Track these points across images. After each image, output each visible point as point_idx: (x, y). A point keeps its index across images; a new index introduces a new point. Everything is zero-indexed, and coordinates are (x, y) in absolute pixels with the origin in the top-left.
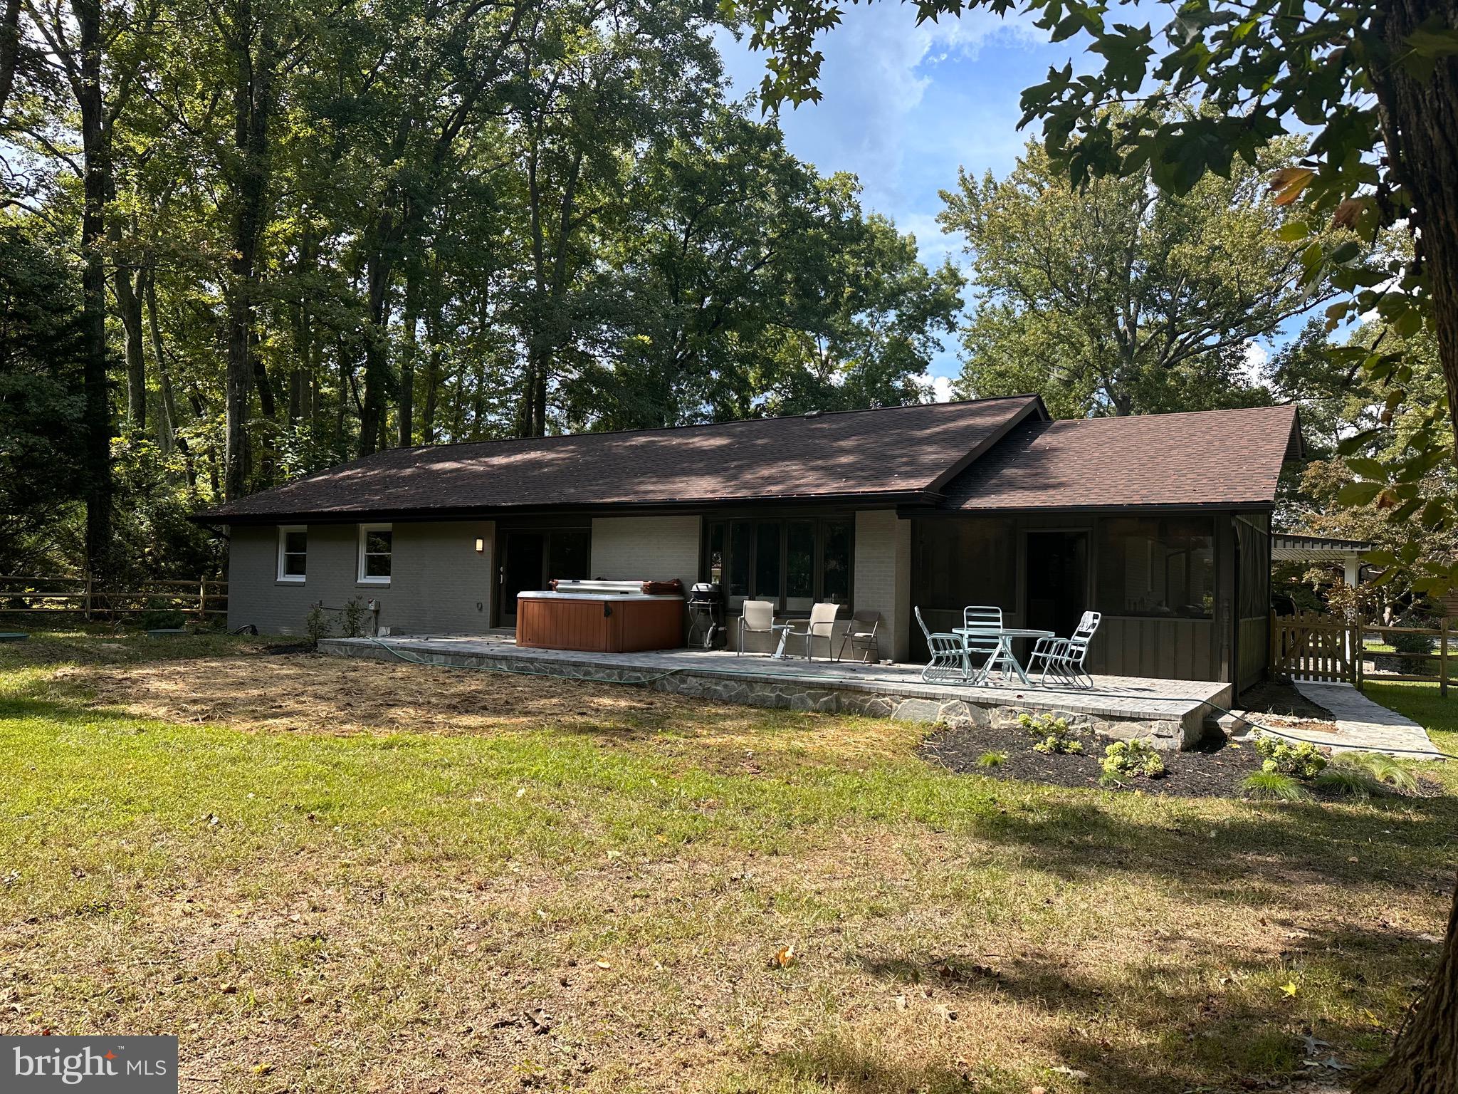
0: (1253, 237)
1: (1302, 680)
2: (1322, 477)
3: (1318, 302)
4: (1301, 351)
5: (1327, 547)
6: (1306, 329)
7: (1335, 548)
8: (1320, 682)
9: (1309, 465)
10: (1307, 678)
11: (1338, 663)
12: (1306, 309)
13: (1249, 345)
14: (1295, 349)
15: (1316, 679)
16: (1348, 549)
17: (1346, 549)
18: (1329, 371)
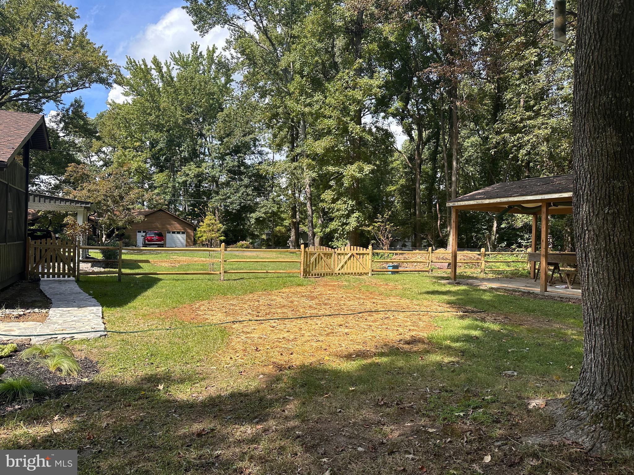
0: (45, 45)
1: (46, 278)
2: (75, 172)
3: (78, 89)
4: (70, 113)
5: (68, 203)
6: (74, 103)
7: (72, 204)
8: (56, 278)
9: (69, 165)
10: (48, 277)
11: (66, 267)
12: (72, 91)
13: (44, 103)
14: (67, 111)
15: (54, 277)
16: (79, 205)
17: (77, 205)
18: (83, 125)
